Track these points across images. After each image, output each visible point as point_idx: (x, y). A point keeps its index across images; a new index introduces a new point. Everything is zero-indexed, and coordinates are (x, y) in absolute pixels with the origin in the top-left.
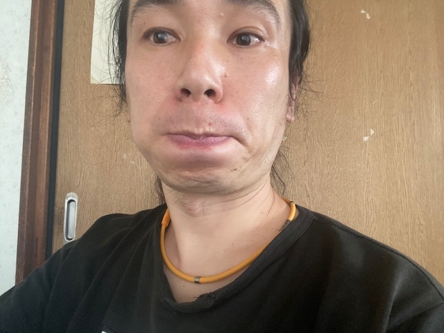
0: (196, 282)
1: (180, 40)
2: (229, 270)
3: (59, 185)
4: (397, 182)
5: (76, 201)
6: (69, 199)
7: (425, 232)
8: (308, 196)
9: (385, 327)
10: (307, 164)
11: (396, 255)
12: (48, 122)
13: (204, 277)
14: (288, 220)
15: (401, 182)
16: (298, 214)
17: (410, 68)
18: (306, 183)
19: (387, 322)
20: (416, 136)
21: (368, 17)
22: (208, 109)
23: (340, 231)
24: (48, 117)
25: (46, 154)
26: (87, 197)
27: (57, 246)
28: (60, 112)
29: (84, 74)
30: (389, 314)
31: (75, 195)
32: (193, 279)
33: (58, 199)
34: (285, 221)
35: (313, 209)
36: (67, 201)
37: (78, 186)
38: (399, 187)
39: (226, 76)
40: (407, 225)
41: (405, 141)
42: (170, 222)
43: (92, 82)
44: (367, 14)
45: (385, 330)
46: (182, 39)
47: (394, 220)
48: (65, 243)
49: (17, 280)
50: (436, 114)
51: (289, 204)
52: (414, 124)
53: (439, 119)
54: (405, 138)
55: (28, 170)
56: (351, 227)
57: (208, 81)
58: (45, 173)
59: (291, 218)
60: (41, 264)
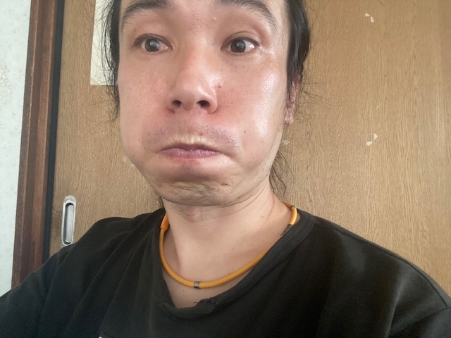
0: (196, 287)
1: (172, 49)
2: (229, 274)
3: (57, 188)
4: (400, 188)
5: (75, 204)
6: (67, 202)
7: (428, 238)
8: (311, 201)
9: (387, 332)
10: (309, 168)
11: (398, 260)
12: (46, 123)
13: (204, 282)
14: (289, 225)
15: (405, 187)
16: (299, 218)
17: (414, 72)
18: (309, 187)
19: (390, 327)
20: (420, 142)
21: (372, 21)
22: (200, 118)
23: (342, 236)
24: (46, 119)
25: (44, 157)
26: (86, 200)
27: (54, 250)
28: (59, 115)
29: (84, 75)
30: (392, 320)
31: (73, 198)
32: (192, 284)
33: (56, 202)
34: (286, 225)
35: (315, 214)
36: (65, 204)
37: (77, 189)
38: (402, 193)
39: (220, 87)
40: (410, 231)
41: (409, 146)
42: (169, 227)
43: (92, 83)
44: (372, 18)
45: (387, 335)
46: (174, 48)
47: (397, 226)
48: (62, 247)
49: (13, 285)
50: (440, 119)
51: (290, 208)
52: (417, 129)
53: (443, 124)
54: (409, 143)
55: (26, 172)
56: (354, 232)
57: (201, 92)
58: (43, 176)
59: (293, 223)
60: (37, 267)
